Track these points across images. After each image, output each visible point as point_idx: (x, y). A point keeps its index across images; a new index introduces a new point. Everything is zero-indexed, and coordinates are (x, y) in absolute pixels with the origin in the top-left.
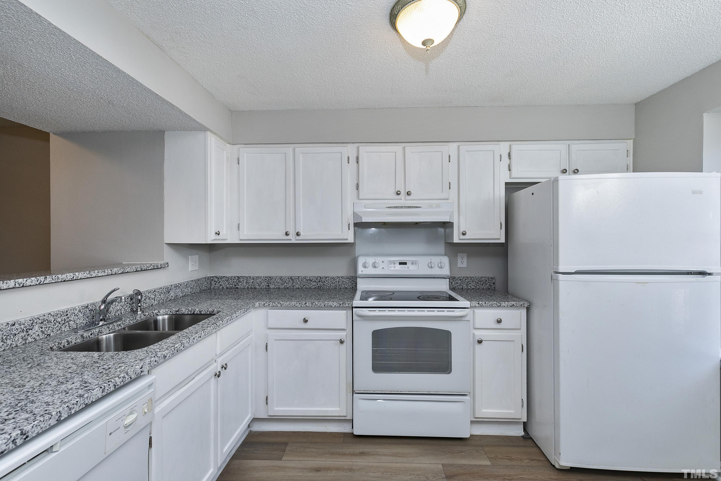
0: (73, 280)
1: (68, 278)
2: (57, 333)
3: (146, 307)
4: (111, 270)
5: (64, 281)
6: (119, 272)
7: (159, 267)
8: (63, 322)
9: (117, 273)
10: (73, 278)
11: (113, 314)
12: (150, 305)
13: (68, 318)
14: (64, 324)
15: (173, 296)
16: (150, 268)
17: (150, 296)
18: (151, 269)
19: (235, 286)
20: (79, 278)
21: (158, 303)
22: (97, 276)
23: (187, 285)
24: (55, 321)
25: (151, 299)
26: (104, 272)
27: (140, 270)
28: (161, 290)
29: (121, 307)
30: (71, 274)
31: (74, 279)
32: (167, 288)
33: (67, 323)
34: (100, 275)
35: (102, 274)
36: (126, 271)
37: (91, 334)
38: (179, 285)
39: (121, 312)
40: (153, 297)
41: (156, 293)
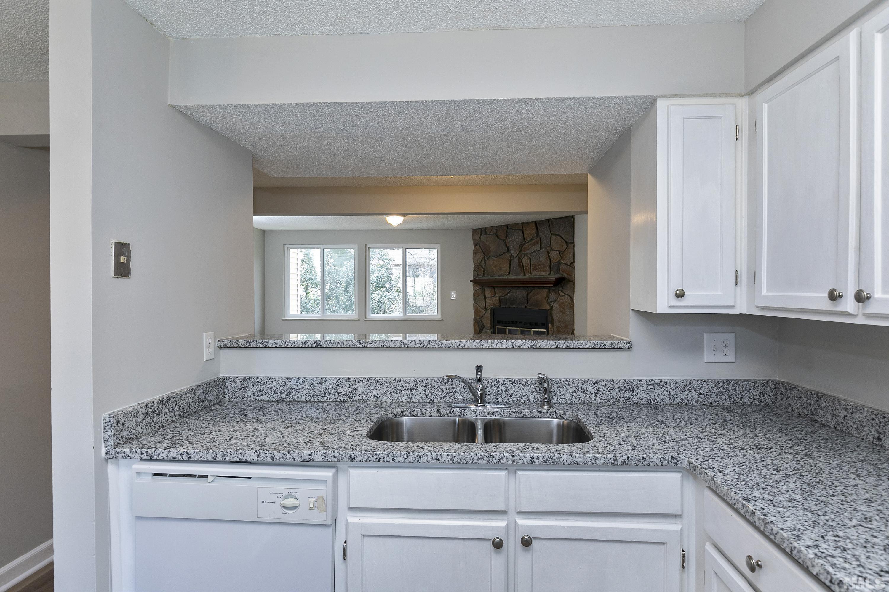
0: (459, 348)
1: (454, 345)
2: (441, 401)
3: (577, 402)
4: (512, 343)
5: (449, 347)
6: (524, 346)
7: (607, 347)
8: (448, 391)
9: (521, 347)
10: (459, 345)
11: (515, 399)
12: (586, 402)
13: (453, 388)
14: (448, 393)
15: (644, 399)
16: (586, 347)
17: (585, 389)
18: (588, 348)
19: (812, 414)
20: (467, 347)
21: (606, 402)
22: (490, 347)
23: (686, 386)
24: (439, 388)
25: (588, 393)
26: (502, 343)
27: (564, 347)
28: (612, 383)
29: (529, 393)
30: (457, 341)
31: (460, 347)
32: (629, 383)
33: (452, 394)
34: (494, 346)
35: (498, 345)
36: (538, 346)
37: (450, 412)
38: (662, 383)
39: (529, 399)
40: (593, 391)
41: (601, 387)
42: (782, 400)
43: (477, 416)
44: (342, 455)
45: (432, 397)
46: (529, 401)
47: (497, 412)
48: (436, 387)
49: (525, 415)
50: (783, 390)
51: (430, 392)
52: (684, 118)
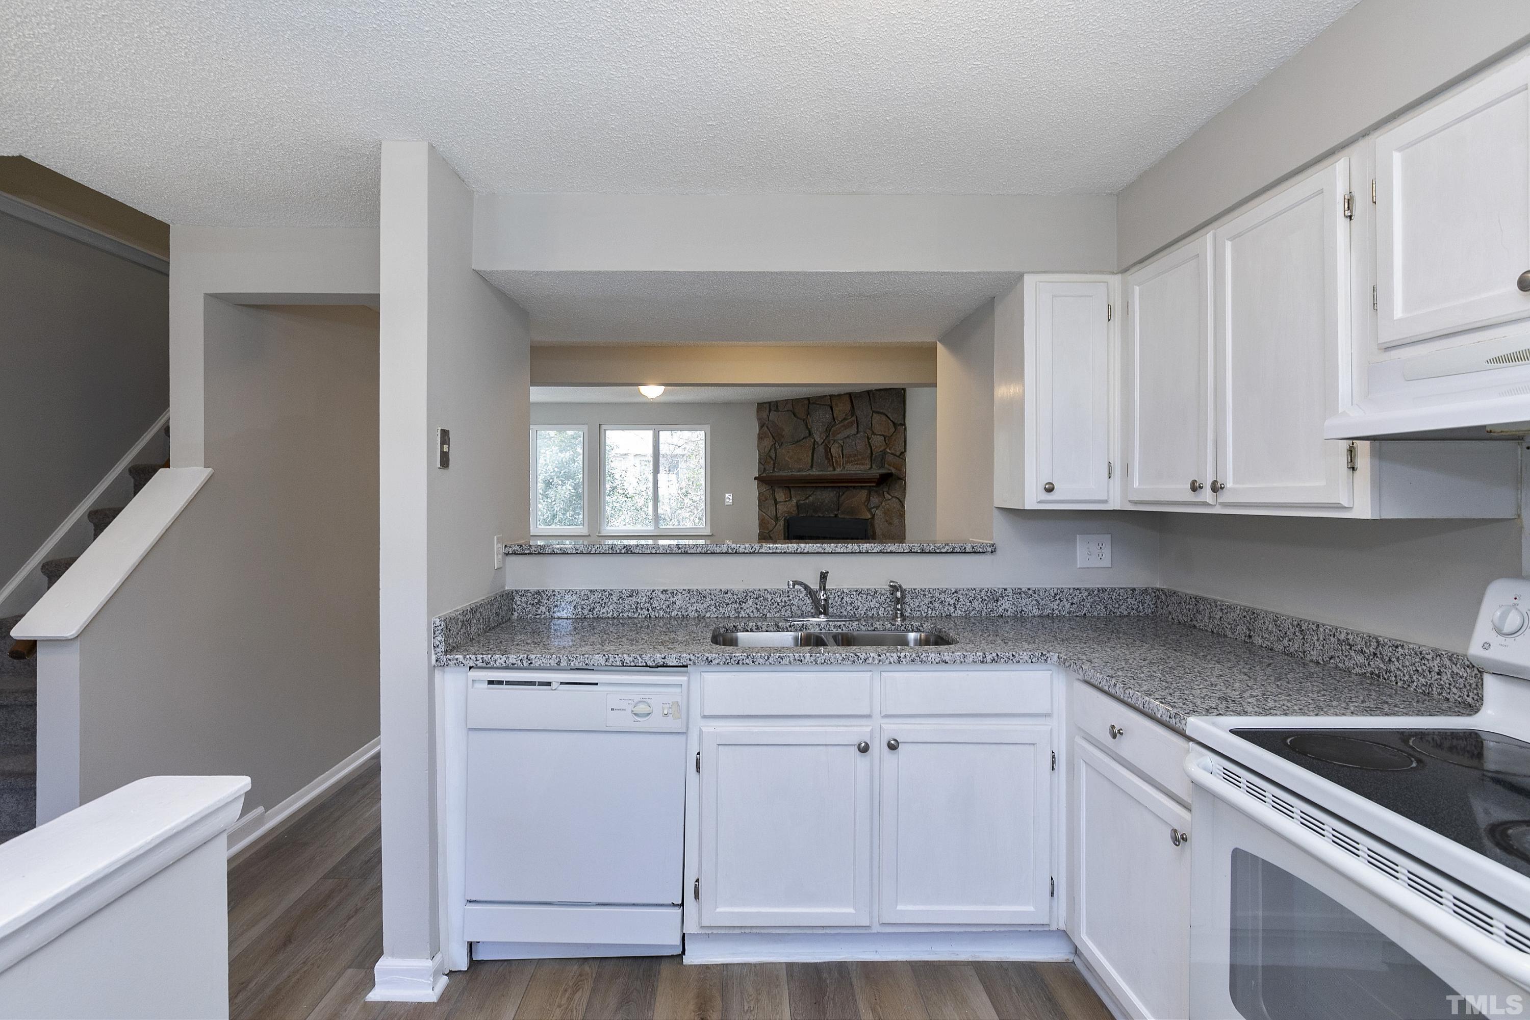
0: (797, 553)
1: (790, 550)
2: (776, 615)
3: (933, 615)
4: (859, 546)
5: (785, 553)
6: (873, 550)
7: (967, 550)
8: (783, 604)
9: (869, 551)
10: (797, 550)
11: (862, 612)
12: (944, 615)
13: (790, 600)
14: (784, 606)
15: (1010, 610)
16: (943, 550)
17: (943, 599)
18: (946, 553)
19: (1191, 620)
20: (806, 552)
21: (966, 615)
22: (833, 552)
23: (1057, 595)
24: (773, 601)
25: (947, 604)
26: (846, 547)
27: (919, 551)
28: (974, 592)
29: (879, 605)
30: (795, 545)
31: (799, 551)
32: (992, 592)
33: (788, 607)
34: (838, 550)
35: (842, 549)
36: (889, 551)
37: (790, 626)
38: (1030, 592)
39: (878, 613)
40: (952, 602)
41: (961, 597)
42: (1162, 608)
43: (821, 630)
44: (698, 658)
45: (765, 611)
46: (879, 615)
47: (844, 625)
48: (769, 600)
49: (877, 628)
50: (1163, 597)
51: (762, 605)
52: (1054, 296)
